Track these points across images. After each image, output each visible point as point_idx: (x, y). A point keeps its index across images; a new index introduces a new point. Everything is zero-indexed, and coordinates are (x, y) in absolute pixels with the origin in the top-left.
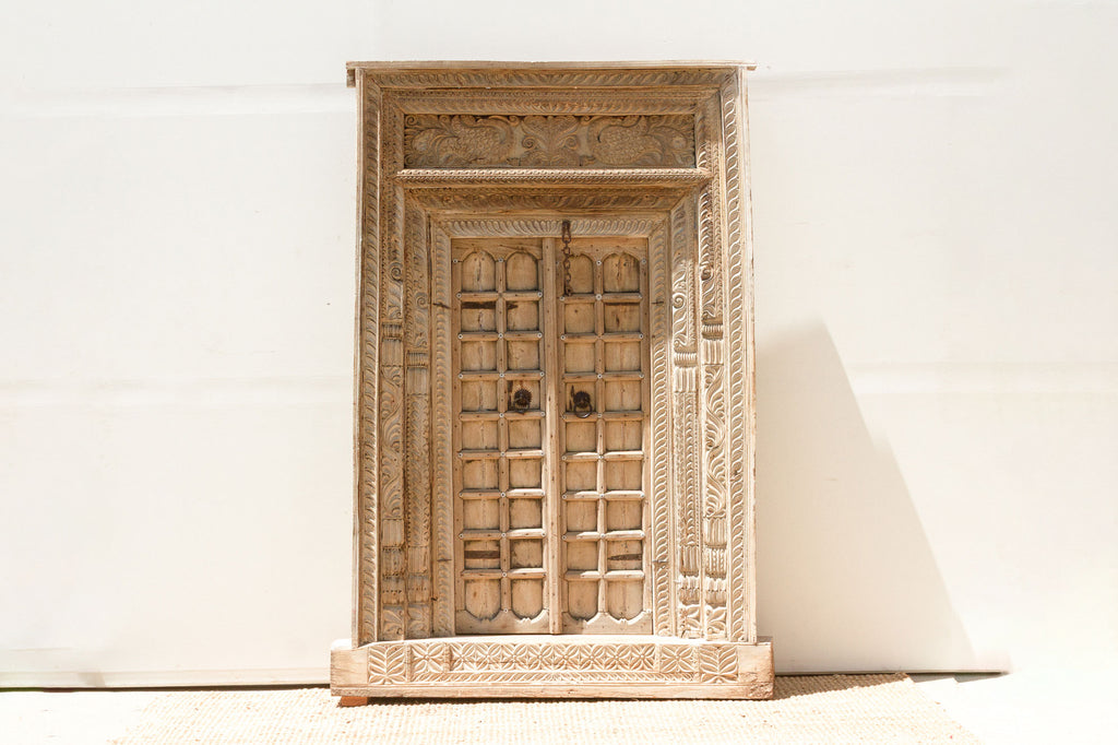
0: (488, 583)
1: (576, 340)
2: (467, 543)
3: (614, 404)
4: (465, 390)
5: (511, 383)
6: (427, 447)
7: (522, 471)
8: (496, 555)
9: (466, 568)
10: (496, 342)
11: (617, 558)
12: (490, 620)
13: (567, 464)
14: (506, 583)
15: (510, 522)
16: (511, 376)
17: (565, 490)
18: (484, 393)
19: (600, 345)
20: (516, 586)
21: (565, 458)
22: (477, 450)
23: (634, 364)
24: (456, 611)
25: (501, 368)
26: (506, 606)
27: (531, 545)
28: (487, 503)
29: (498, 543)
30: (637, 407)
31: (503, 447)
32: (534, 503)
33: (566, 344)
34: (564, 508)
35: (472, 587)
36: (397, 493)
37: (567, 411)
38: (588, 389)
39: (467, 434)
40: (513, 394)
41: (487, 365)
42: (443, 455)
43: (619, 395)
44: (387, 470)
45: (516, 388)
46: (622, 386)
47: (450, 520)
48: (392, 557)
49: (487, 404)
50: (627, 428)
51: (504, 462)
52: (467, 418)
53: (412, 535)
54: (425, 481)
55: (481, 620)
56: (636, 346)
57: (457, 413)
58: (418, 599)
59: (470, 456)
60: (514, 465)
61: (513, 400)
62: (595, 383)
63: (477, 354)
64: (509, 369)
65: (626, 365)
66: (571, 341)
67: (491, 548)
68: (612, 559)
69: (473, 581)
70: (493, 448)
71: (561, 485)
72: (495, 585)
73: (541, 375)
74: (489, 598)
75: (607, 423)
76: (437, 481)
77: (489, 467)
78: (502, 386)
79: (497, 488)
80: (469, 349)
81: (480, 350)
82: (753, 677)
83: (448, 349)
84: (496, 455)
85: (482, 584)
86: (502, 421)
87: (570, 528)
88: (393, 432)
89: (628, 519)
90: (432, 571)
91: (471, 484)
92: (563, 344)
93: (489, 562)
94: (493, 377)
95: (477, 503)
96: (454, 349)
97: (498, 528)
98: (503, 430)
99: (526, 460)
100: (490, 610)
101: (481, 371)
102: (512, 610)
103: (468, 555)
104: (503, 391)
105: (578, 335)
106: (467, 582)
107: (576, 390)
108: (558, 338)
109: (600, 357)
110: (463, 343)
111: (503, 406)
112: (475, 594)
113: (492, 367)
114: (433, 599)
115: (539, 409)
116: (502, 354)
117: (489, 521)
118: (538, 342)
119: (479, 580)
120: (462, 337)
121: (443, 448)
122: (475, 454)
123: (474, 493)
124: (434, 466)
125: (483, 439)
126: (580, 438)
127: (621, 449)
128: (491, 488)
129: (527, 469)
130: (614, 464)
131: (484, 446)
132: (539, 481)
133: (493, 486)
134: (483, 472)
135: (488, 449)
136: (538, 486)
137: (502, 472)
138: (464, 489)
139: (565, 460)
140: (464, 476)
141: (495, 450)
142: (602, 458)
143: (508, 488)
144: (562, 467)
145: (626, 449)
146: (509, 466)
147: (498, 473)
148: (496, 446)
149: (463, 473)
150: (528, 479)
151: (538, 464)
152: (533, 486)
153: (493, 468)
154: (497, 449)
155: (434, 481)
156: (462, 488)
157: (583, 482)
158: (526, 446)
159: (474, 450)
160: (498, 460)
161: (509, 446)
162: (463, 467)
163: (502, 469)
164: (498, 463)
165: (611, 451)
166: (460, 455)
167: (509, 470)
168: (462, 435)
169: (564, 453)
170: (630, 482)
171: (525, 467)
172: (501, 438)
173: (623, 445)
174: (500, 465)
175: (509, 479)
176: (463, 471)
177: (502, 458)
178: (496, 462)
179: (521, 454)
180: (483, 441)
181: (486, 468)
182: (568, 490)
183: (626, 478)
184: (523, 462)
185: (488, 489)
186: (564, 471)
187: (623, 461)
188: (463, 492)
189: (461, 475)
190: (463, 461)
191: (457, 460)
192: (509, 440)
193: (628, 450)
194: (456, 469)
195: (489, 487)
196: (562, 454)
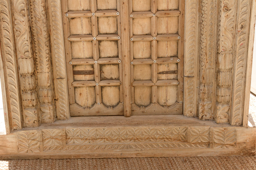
0: (88, 88)
2: (74, 66)
6: (44, 12)
7: (106, 23)
8: (92, 73)
9: (75, 80)
11: (163, 73)
12: (90, 108)
13: (133, 19)
14: (98, 88)
15: (100, 54)
17: (132, 35)
20: (104, 90)
21: (132, 16)
24: (70, 104)
26: (98, 101)
27: (113, 67)
28: (85, 43)
29: (92, 66)
31: (93, 10)
32: (113, 43)
34: (132, 46)
35: (78, 91)
36: (26, 42)
39: (70, 1)
42: (55, 16)
44: (18, 28)
47: (62, 55)
48: (27, 81)
51: (94, 19)
53: (39, 65)
54: (44, 34)
55: (84, 108)
58: (46, 101)
59: (73, 15)
60: (101, 20)
67: (89, 68)
68: (160, 73)
69: (79, 87)
71: (130, 32)
72: (92, 89)
74: (89, 96)
76: (53, 33)
77: (85, 21)
79: (90, 35)
82: (244, 145)
84: (89, 15)
85: (84, 89)
87: (135, 57)
88: (20, 4)
89: (169, 51)
90: (54, 84)
91: (74, 32)
93: (88, 77)
95: (79, 43)
97: (92, 58)
99: (108, 17)
100: (90, 102)
102: (102, 102)
103: (75, 73)
106: (75, 88)
112: (81, 94)
114: (55, 100)
117: (87, 54)
119: (82, 87)
121: (55, 11)
122: (76, 14)
123: (77, 37)
124: (51, 23)
125: (81, 4)
126: (141, 3)
127: (166, 9)
128: (87, 34)
129: (109, 23)
130: (162, 19)
131: (81, 9)
132: (116, 30)
133: (88, 33)
134: (82, 25)
135: (84, 11)
136: (115, 33)
137: (93, 25)
138: (70, 35)
139: (132, 17)
140: (70, 27)
141: (88, 11)
142: (155, 15)
143: (97, 34)
144: (130, 21)
145: (169, 9)
146: (98, 21)
147: (91, 25)
148: (89, 9)
149: (69, 26)
150: (110, 28)
151: (115, 19)
152: (112, 33)
153: (88, 22)
154: (90, 11)
155: (51, 32)
156: (69, 35)
157: (143, 30)
158: (107, 8)
159: (75, 11)
160: (90, 17)
161: (97, 9)
162: (69, 22)
163: (93, 23)
164: (91, 19)
165: (160, 11)
166: (67, 15)
167: (98, 23)
168: (68, 3)
169: (131, 13)
170: (171, 29)
171: (107, 21)
172: (92, 3)
173: (168, 7)
174: (92, 20)
175: (98, 29)
176: (69, 25)
177: (93, 16)
178: (89, 19)
179: (104, 14)
180: (81, 6)
181: (84, 22)
182: (133, 35)
183: (169, 27)
184: (106, 18)
185: (85, 35)
186: (131, 23)
187: (167, 17)
188: (70, 37)
189: (68, 27)
190: (69, 18)
191: (65, 18)
192: (97, 4)
193: (170, 10)
194: (65, 24)
195: (86, 33)
196: (130, 14)
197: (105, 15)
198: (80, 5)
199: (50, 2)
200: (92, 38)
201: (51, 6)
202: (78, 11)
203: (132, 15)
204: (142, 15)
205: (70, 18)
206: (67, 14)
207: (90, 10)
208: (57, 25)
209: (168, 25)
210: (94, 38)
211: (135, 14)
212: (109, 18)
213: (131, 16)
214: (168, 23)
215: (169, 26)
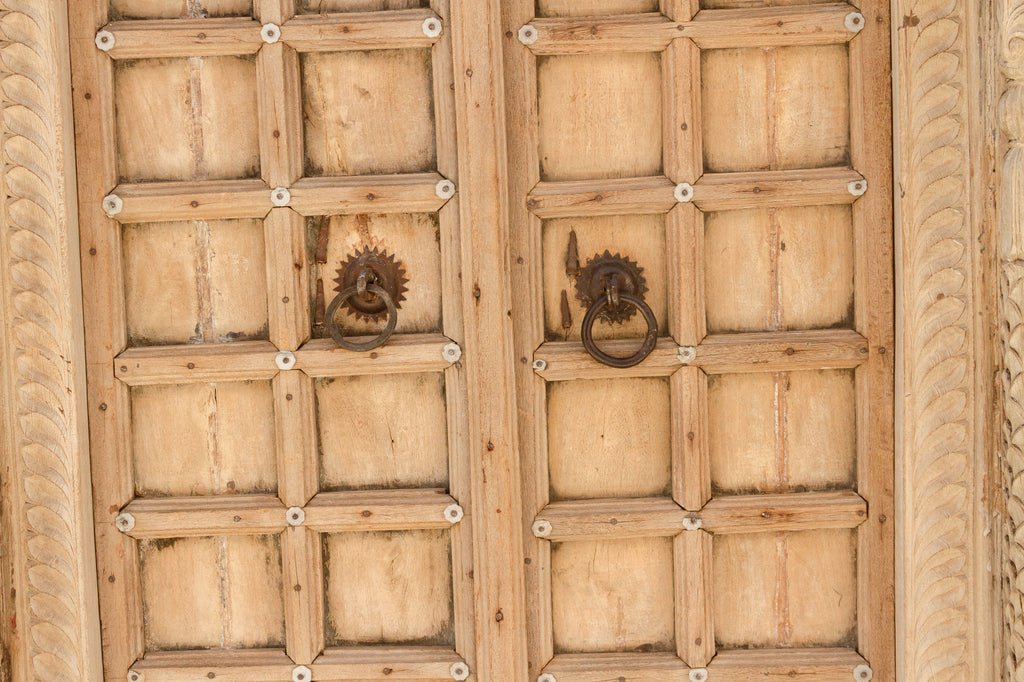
1: (586, 43)
3: (743, 304)
4: (137, 257)
5: (319, 227)
7: (376, 575)
10: (249, 59)
13: (555, 547)
16: (319, 199)
17: (546, 651)
18: (214, 267)
19: (682, 59)
21: (545, 527)
22: (197, 498)
23: (824, 139)
25: (279, 169)
30: (835, 311)
31: (294, 488)
33: (541, 60)
37: (551, 336)
38: (636, 242)
39: (150, 434)
40: (329, 272)
41: (221, 154)
42: (48, 532)
43: (761, 266)
45: (345, 243)
46: (775, 230)
49: (226, 317)
50: (795, 397)
51: (298, 546)
52: (148, 369)
56: (828, 65)
57: (106, 356)
59: (166, 523)
60: (342, 552)
61: (330, 294)
62: (662, 217)
63: (178, 110)
64: (310, 170)
65: (790, 143)
66: (562, 46)
70: (257, 491)
71: (531, 634)
73: (441, 190)
75: (713, 380)
76: (30, 638)
77: (243, 561)
78: (285, 238)
79: (277, 648)
80: (146, 92)
81: (192, 92)
83: (51, 96)
84: (268, 520)
86: (287, 383)
91: (172, 628)
92: (529, 63)
94: (247, 201)
96: (80, 95)
98: (294, 420)
99: (388, 534)
101: (200, 180)
104: (286, 261)
105: (593, 25)
107: (588, 251)
108: (508, 34)
109: (682, 112)
110: (119, 65)
111: (289, 324)
113: (240, 160)
115: (436, 329)
116: (278, 107)
118: (426, 55)
120: (114, 41)
121: (48, 502)
122: (183, 515)
123: (187, 666)
124: (16, 576)
125: (216, 453)
126: (606, 443)
127: (771, 485)
128: (257, 646)
129: (399, 571)
130: (748, 544)
131: (221, 481)
132: (445, 616)
133: (263, 639)
134: (222, 584)
135: (238, 492)
136: (440, 634)
137: (294, 583)
138: (146, 651)
139: (545, 533)
140: (148, 600)
141: (264, 497)
142: (699, 524)
143: (321, 647)
144: (533, 562)
145: (791, 483)
146: (326, 557)
147: (281, 586)
148: (268, 481)
149: (142, 589)
150: (403, 607)
151: (438, 547)
152: (420, 634)
153: (260, 566)
154: (271, 493)
155: (20, 635)
156: (140, 649)
157: (621, 615)
158: (388, 477)
159: (182, 495)
160: (277, 537)
161: (320, 480)
162: (142, 564)
163: (293, 573)
164: (280, 550)
165: (730, 493)
166: (125, 522)
167: (326, 573)
168: (133, 442)
169: (540, 506)
170: (809, 614)
171: (386, 559)
172: (286, 448)
173: (782, 468)
174: (287, 554)
175: (327, 610)
176: (142, 582)
177: (293, 527)
178: (271, 543)
179: (367, 514)
180: (216, 462)
181: (232, 564)
182: (558, 650)
183: (793, 599)
184: (380, 543)
185: (243, 647)
186: (542, 576)
187: (782, 533)
188: (143, 663)
189: (131, 598)
190: (138, 542)
191: (114, 538)
192: (320, 453)
193: (801, 489)
194: (112, 579)
195: (250, 640)
196: (534, 512)
197: (372, 520)
198: (212, 458)
199: (18, 441)
200: (289, 668)
201: (20, 468)
202: (197, 495)
203: (546, 525)
204: (614, 522)
205: (145, 543)
206: (126, 516)
207: (275, 492)
208: (59, 591)
209: (785, 586)
210: (301, 670)
211: (567, 516)
212: (396, 539)
213: (541, 529)
214: (785, 572)
215: (791, 591)
